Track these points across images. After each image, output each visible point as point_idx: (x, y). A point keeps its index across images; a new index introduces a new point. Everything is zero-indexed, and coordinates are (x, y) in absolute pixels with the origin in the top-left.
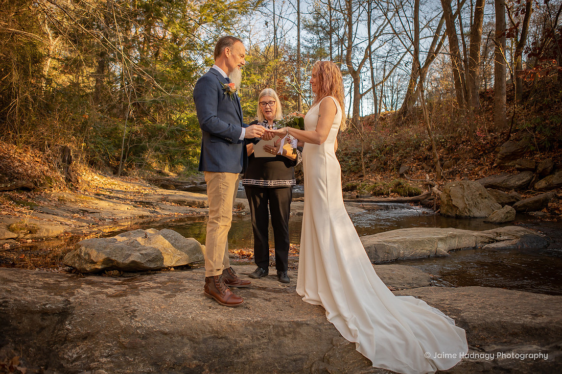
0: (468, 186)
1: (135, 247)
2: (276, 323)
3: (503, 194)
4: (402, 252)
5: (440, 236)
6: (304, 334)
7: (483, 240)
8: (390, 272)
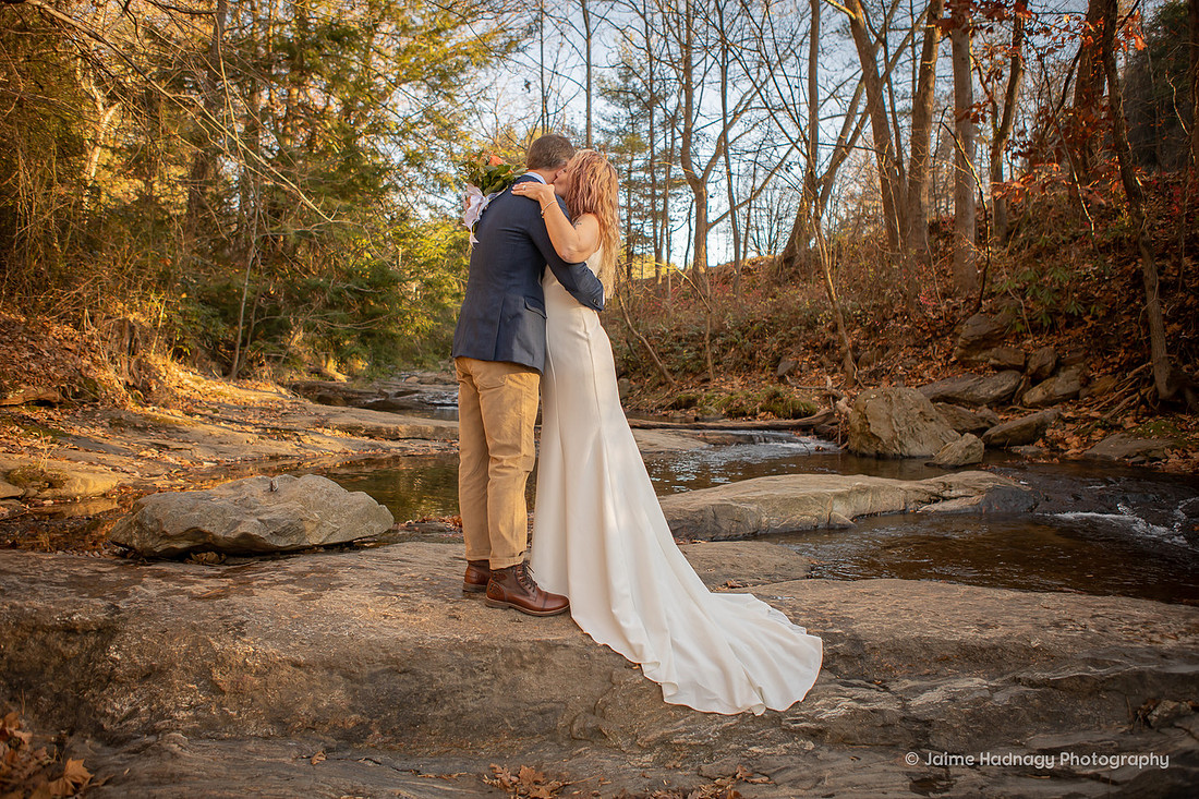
0: (900, 397)
1: (249, 508)
2: (508, 644)
3: (965, 413)
4: (765, 519)
5: (838, 490)
6: (559, 664)
7: (918, 497)
8: (734, 554)
